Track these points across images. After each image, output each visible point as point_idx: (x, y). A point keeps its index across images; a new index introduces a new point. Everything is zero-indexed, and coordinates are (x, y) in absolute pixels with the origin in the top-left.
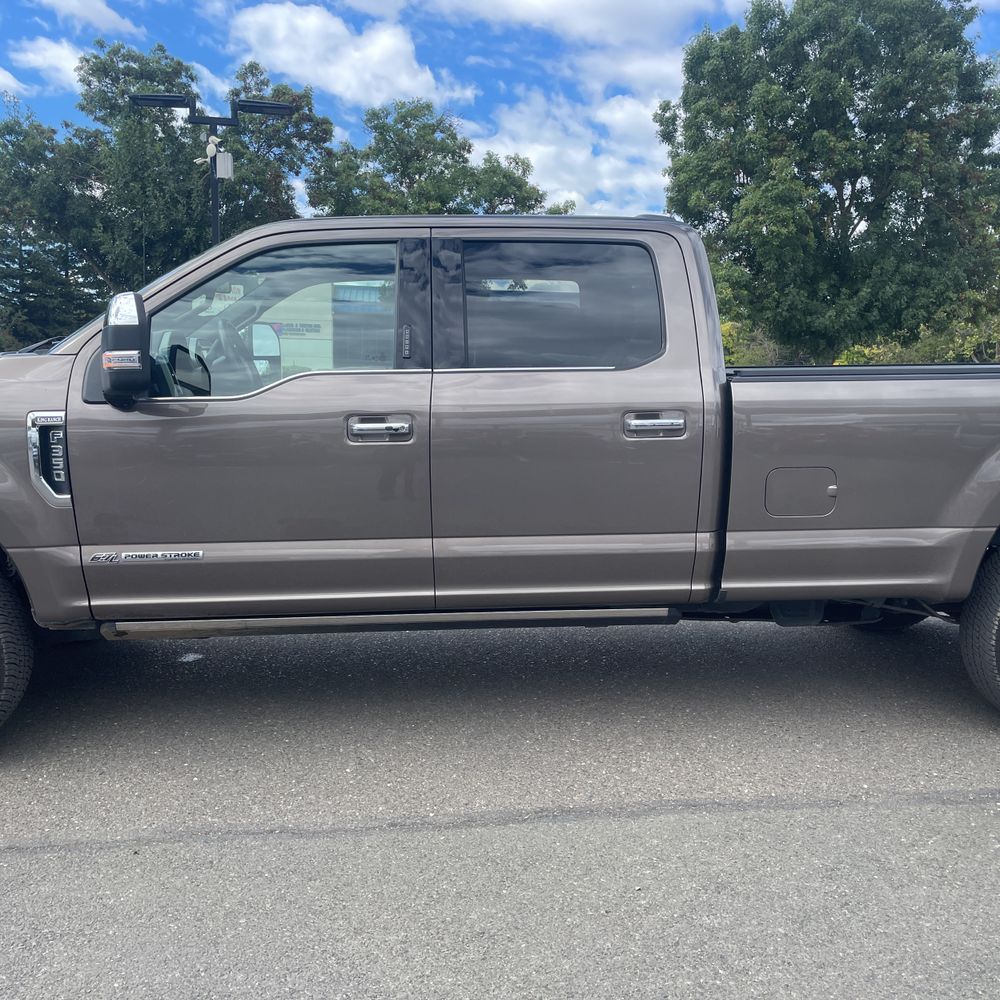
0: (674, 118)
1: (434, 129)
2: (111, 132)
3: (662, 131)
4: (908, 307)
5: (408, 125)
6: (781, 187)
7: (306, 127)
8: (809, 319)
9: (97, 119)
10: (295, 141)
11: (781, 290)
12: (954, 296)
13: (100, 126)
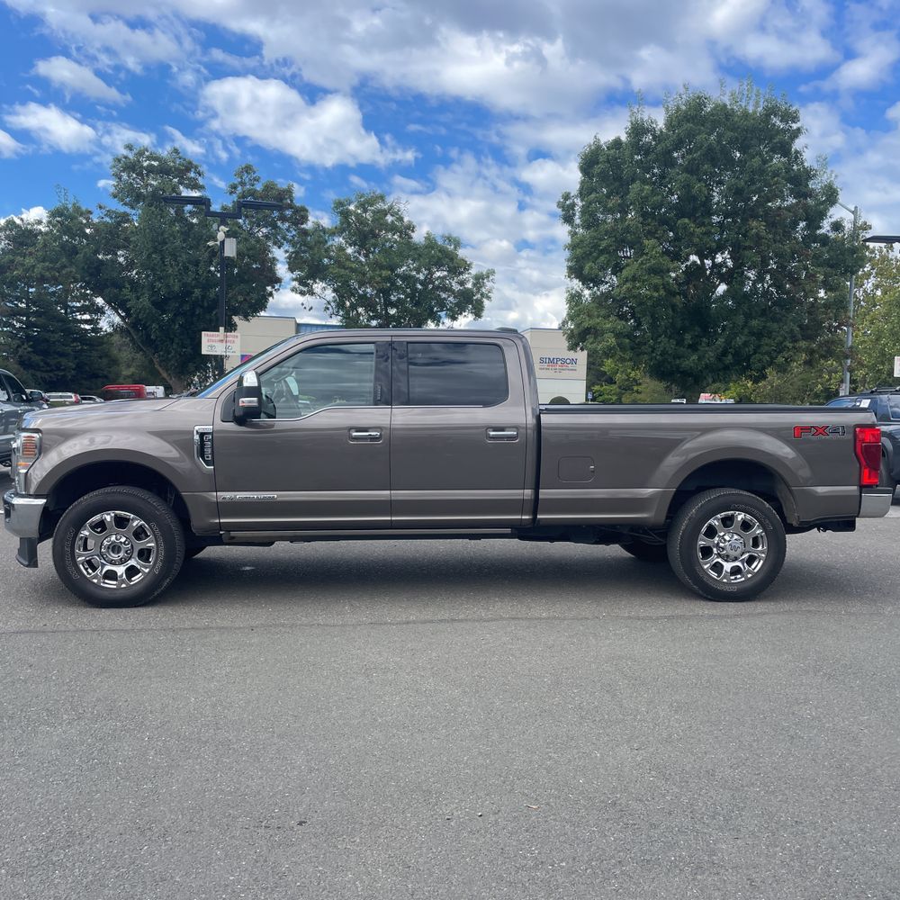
0: (573, 205)
1: (385, 213)
2: (136, 216)
3: (563, 215)
4: (755, 353)
5: (365, 211)
6: (653, 262)
7: (288, 213)
8: (678, 362)
9: (125, 204)
10: (279, 223)
11: (654, 339)
12: (790, 345)
13: (127, 209)
